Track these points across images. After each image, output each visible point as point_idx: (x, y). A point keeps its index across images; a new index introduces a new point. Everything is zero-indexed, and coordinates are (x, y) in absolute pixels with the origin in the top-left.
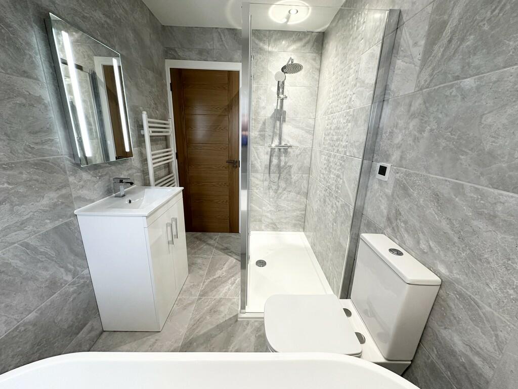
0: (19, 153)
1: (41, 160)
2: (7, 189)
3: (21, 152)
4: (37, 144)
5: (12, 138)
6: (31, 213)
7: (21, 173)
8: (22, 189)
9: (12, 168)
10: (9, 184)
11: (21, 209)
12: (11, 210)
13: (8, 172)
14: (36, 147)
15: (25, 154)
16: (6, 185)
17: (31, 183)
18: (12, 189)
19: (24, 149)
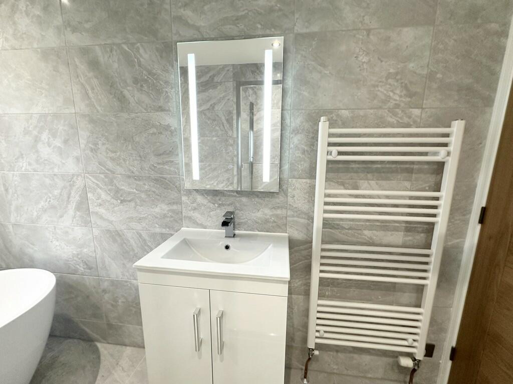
0: (146, 170)
1: (160, 177)
2: (135, 193)
3: (147, 169)
4: (159, 164)
5: (143, 159)
6: (146, 215)
7: (145, 184)
8: (143, 196)
9: (139, 180)
10: (136, 190)
11: (140, 209)
12: (135, 207)
13: (138, 182)
14: (158, 167)
15: (149, 171)
16: (135, 190)
17: (149, 193)
18: (138, 194)
19: (150, 167)
